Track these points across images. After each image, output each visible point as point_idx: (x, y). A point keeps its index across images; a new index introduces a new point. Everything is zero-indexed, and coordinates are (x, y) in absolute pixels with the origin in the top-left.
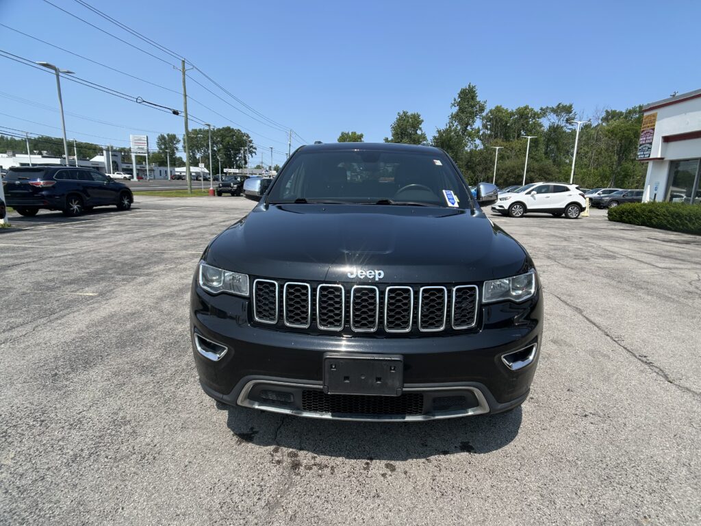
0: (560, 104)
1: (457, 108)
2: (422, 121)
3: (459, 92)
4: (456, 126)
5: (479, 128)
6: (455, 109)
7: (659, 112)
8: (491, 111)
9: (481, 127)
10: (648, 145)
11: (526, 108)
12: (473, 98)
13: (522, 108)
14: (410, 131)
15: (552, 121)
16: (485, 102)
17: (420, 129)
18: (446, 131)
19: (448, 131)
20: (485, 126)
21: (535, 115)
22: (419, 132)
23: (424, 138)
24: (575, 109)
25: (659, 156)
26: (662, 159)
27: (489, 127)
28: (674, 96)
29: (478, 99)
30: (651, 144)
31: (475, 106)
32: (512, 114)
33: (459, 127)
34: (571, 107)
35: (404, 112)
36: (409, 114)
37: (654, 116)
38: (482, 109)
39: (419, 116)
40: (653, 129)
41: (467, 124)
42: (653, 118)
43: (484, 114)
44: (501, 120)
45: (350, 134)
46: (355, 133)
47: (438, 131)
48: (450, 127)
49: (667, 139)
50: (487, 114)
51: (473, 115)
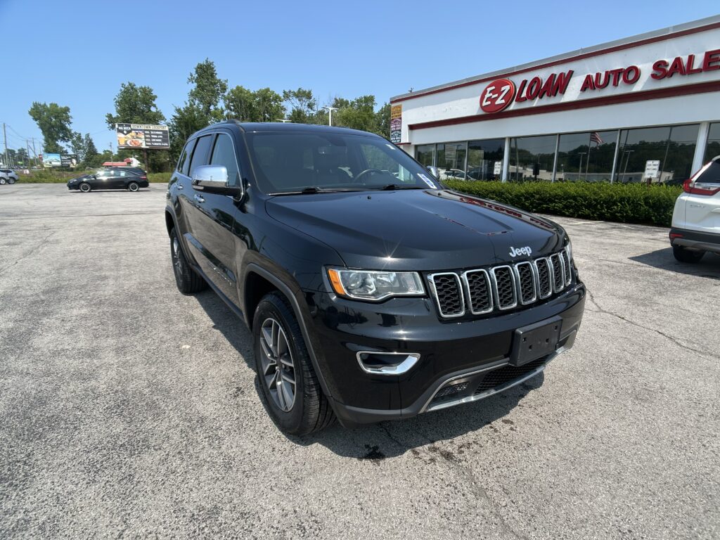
0: (300, 89)
1: (195, 84)
2: (156, 97)
3: (196, 66)
4: (198, 104)
5: (222, 109)
6: (194, 86)
7: (403, 104)
8: (232, 91)
9: (224, 108)
10: (398, 132)
11: (268, 90)
12: (212, 75)
13: (264, 91)
14: (142, 107)
15: (296, 105)
16: (226, 81)
17: (155, 106)
18: (187, 110)
19: (190, 110)
20: (228, 107)
21: (277, 98)
22: (153, 109)
23: (161, 116)
24: (314, 95)
25: (408, 141)
26: (410, 143)
27: (232, 108)
28: (411, 91)
29: (218, 77)
30: (400, 130)
31: (215, 84)
32: (255, 96)
33: (201, 106)
34: (310, 92)
35: (130, 84)
36: (138, 86)
37: (400, 107)
38: (224, 89)
39: (151, 90)
40: (401, 118)
41: (210, 104)
42: (399, 109)
43: (226, 94)
44: (245, 101)
45: (49, 106)
46: (56, 105)
47: (177, 110)
48: (191, 105)
49: (412, 127)
50: (229, 94)
51: (215, 94)
